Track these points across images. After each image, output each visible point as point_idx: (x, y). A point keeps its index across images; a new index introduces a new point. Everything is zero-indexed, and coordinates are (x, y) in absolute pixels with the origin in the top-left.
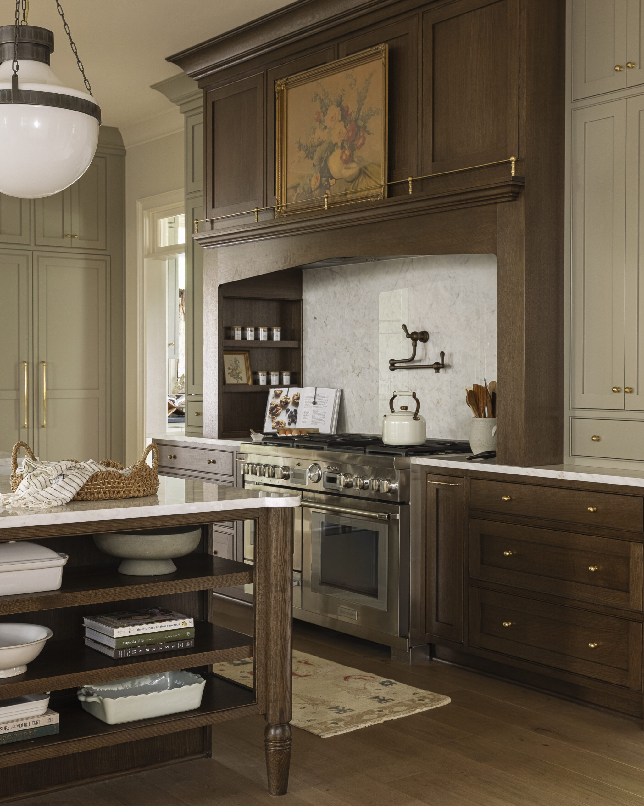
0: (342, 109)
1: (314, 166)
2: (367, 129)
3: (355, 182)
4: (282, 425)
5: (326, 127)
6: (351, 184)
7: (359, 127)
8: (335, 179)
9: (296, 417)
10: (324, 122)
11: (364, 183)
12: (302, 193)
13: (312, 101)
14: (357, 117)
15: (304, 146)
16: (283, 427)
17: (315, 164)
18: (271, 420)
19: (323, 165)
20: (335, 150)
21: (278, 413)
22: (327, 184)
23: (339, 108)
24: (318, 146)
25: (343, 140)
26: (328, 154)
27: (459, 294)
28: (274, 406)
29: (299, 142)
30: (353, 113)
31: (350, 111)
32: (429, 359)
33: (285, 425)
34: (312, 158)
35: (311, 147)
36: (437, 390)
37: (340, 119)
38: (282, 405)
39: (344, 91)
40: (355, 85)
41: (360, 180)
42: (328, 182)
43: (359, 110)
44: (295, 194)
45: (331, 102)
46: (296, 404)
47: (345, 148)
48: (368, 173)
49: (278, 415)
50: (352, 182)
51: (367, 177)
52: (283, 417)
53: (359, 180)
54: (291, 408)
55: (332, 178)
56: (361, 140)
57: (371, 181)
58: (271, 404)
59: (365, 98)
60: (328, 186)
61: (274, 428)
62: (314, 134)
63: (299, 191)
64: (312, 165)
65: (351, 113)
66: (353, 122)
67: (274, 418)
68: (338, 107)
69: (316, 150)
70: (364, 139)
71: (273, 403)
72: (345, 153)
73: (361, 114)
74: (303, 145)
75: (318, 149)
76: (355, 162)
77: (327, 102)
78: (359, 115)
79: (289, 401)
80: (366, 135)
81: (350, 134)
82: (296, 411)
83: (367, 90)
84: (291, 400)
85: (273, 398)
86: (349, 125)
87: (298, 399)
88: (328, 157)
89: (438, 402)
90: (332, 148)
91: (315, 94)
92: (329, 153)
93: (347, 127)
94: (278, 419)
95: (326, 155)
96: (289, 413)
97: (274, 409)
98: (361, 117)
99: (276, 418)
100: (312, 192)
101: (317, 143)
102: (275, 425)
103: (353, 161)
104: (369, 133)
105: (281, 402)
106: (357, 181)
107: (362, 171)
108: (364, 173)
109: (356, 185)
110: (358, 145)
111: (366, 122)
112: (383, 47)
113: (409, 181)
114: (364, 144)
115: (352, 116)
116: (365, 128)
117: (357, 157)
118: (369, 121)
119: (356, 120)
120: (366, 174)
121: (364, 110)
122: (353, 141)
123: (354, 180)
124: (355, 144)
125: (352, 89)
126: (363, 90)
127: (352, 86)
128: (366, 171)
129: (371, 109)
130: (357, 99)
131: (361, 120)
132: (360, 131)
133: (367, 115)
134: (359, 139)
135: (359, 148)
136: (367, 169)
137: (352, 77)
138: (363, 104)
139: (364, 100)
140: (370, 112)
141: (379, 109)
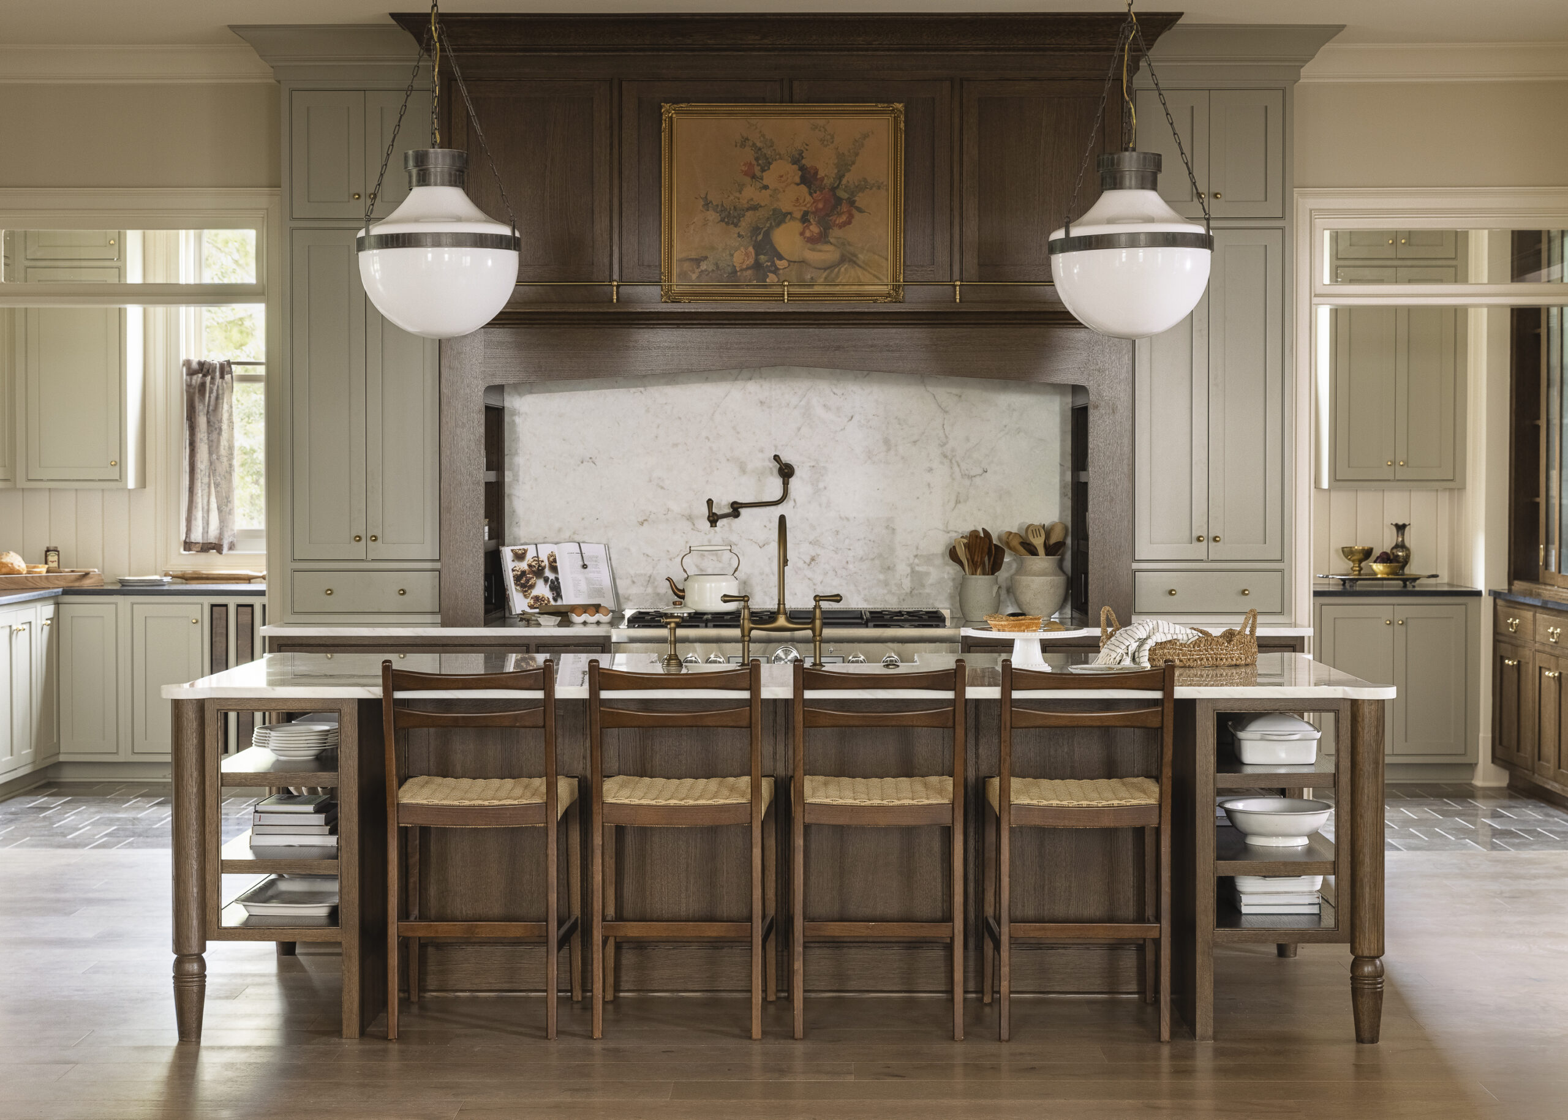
0: (802, 168)
1: (739, 235)
2: (857, 204)
3: (832, 271)
4: (544, 601)
5: (766, 187)
6: (824, 272)
7: (839, 200)
8: (788, 261)
9: (559, 588)
10: (762, 179)
11: (850, 275)
12: (713, 270)
13: (736, 146)
14: (836, 185)
15: (717, 206)
16: (546, 604)
17: (742, 233)
18: (521, 595)
19: (760, 237)
20: (787, 221)
21: (530, 583)
22: (771, 266)
23: (796, 167)
24: (748, 210)
25: (805, 211)
26: (771, 224)
27: (852, 417)
28: (519, 573)
29: (706, 197)
31: (821, 174)
32: (795, 501)
33: (549, 601)
34: (736, 225)
35: (733, 208)
36: (810, 543)
37: (797, 179)
38: (533, 571)
39: (807, 145)
40: (832, 142)
41: (843, 269)
42: (773, 262)
43: (840, 177)
44: (697, 271)
45: (780, 154)
46: (554, 569)
47: (809, 221)
48: (858, 262)
49: (532, 586)
50: (825, 269)
51: (857, 268)
52: (541, 589)
53: (840, 269)
54: (548, 573)
55: (781, 258)
56: (844, 218)
57: (865, 272)
58: (513, 570)
59: (853, 163)
60: (773, 268)
61: (531, 607)
62: (740, 192)
63: (705, 267)
64: (736, 235)
65: (822, 179)
66: (827, 190)
67: (526, 591)
68: (793, 164)
69: (744, 216)
70: (851, 216)
71: (517, 568)
72: (809, 229)
73: (844, 181)
74: (715, 204)
75: (749, 214)
76: (831, 244)
77: (769, 153)
78: (840, 183)
79: (543, 564)
80: (854, 212)
81: (820, 205)
82: (557, 579)
83: (857, 154)
84: (546, 563)
85: (513, 561)
86: (818, 192)
87: (555, 561)
88: (771, 228)
89: (813, 559)
90: (780, 217)
91: (743, 137)
92: (773, 224)
93: (815, 195)
94: (535, 592)
95: (768, 225)
96: (549, 583)
97: (522, 578)
98: (843, 187)
99: (529, 591)
100: (736, 272)
101: (746, 206)
102: (532, 602)
103: (827, 242)
104: (860, 210)
105: (530, 566)
106: (836, 270)
107: (848, 259)
108: (851, 261)
109: (833, 275)
110: (837, 222)
111: (856, 196)
112: (900, 106)
113: (955, 286)
114: (850, 223)
115: (825, 182)
116: (852, 203)
117: (835, 238)
118: (860, 194)
119: (833, 189)
120: (855, 263)
121: (850, 178)
122: (828, 215)
123: (828, 268)
124: (831, 220)
125: (826, 146)
126: (849, 152)
127: (825, 143)
128: (855, 259)
129: (865, 180)
130: (836, 161)
131: (845, 191)
132: (841, 205)
133: (857, 187)
134: (840, 214)
135: (840, 227)
136: (858, 258)
137: (826, 130)
138: (849, 170)
139: (851, 166)
140: (863, 183)
141: (882, 183)
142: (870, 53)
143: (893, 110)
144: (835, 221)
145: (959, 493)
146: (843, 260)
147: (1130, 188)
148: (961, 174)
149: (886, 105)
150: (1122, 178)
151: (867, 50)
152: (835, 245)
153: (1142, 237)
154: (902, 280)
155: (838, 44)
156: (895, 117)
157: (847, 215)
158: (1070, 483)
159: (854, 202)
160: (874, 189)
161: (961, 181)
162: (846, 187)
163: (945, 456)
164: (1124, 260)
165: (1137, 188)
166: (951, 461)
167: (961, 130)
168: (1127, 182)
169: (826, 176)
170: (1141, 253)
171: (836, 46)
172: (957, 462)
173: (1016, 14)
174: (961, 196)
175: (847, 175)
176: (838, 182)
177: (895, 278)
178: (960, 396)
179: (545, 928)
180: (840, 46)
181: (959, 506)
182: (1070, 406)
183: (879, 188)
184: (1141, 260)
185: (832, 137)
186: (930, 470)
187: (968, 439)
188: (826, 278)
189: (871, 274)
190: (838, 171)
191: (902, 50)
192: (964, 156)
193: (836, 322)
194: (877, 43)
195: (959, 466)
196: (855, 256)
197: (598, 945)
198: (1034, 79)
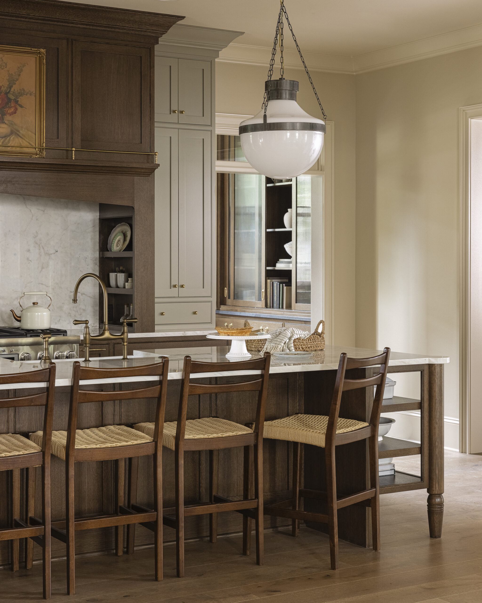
2: (19, 103)
6: (2, 139)
7: (9, 100)
11: (14, 141)
14: (8, 91)
30: (2, 87)
40: (6, 67)
41: (12, 138)
43: (10, 87)
48: (20, 135)
51: (20, 138)
56: (12, 110)
57: (23, 141)
59: (17, 80)
66: (3, 93)
70: (16, 109)
73: (12, 90)
76: (6, 124)
78: (10, 90)
80: (18, 107)
83: (19, 75)
103: (4, 123)
104: (21, 107)
106: (8, 138)
107: (14, 132)
108: (16, 134)
109: (7, 141)
110: (9, 112)
111: (18, 98)
112: (43, 50)
113: (72, 150)
114: (15, 113)
115: (2, 89)
116: (16, 102)
117: (8, 121)
118: (21, 97)
119: (7, 93)
120: (18, 135)
121: (15, 88)
122: (3, 107)
123: (4, 137)
124: (5, 111)
125: (3, 69)
126: (15, 73)
127: (2, 67)
128: (18, 133)
129: (23, 90)
130: (8, 78)
131: (13, 95)
132: (10, 102)
133: (19, 93)
134: (10, 107)
135: (10, 115)
136: (19, 132)
137: (2, 60)
138: (15, 84)
139: (16, 81)
140: (22, 91)
141: (32, 92)
142: (27, 20)
143: (39, 53)
144: (8, 111)
145: (43, 263)
146: (12, 133)
147: (285, 99)
148: (72, 91)
149: (36, 49)
150: (281, 94)
151: (26, 18)
152: (7, 125)
153: (298, 125)
154: (44, 146)
155: (12, 13)
156: (39, 57)
157: (14, 108)
158: (98, 258)
159: (18, 101)
160: (28, 95)
161: (72, 94)
162: (13, 93)
163: (37, 243)
164: (288, 137)
165: (289, 99)
166: (39, 245)
167: (72, 67)
168: (284, 97)
169: (3, 86)
170: (297, 134)
171: (10, 14)
172: (42, 246)
173: (107, 8)
174: (72, 102)
175: (14, 86)
176: (9, 90)
177: (40, 144)
178: (44, 211)
179: (43, 530)
180: (12, 14)
181: (44, 270)
182: (98, 217)
183: (31, 94)
184: (297, 138)
185: (6, 64)
186: (29, 251)
187: (48, 234)
188: (3, 143)
189: (27, 141)
190: (10, 84)
191: (43, 20)
192: (74, 81)
193: (9, 167)
194: (32, 15)
195: (43, 248)
196: (18, 131)
197: (73, 537)
198: (108, 43)
